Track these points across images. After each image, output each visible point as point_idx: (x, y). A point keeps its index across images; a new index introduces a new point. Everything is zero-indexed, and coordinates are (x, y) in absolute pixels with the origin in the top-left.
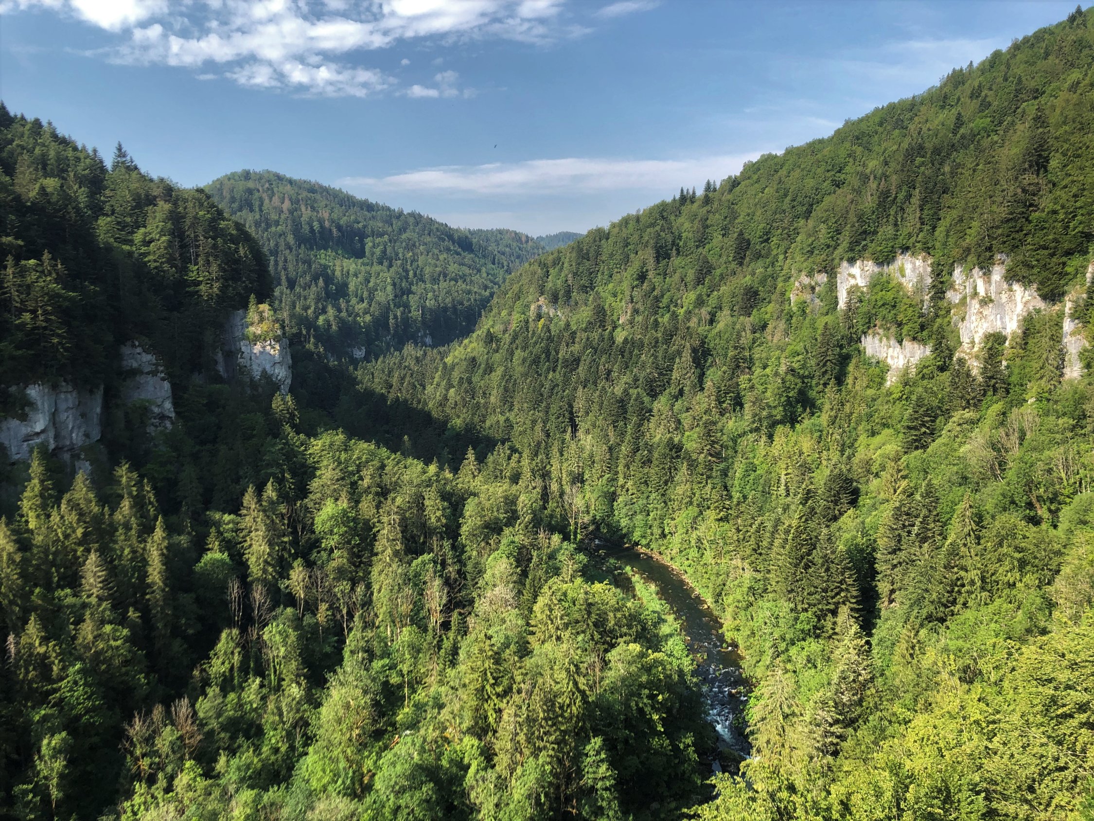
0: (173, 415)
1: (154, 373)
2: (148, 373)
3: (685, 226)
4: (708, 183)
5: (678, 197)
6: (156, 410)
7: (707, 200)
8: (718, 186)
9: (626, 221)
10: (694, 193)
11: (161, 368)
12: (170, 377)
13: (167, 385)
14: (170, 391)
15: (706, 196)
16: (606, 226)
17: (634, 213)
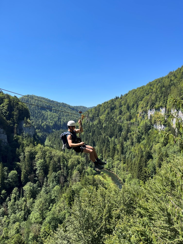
0: (7, 142)
1: (3, 133)
2: (2, 133)
3: (117, 103)
4: (121, 95)
5: (115, 98)
6: (3, 141)
7: (121, 98)
8: (123, 95)
9: (105, 103)
10: (119, 97)
11: (5, 132)
12: (7, 134)
13: (6, 136)
14: (7, 137)
15: (121, 97)
16: (101, 104)
17: (107, 101)
